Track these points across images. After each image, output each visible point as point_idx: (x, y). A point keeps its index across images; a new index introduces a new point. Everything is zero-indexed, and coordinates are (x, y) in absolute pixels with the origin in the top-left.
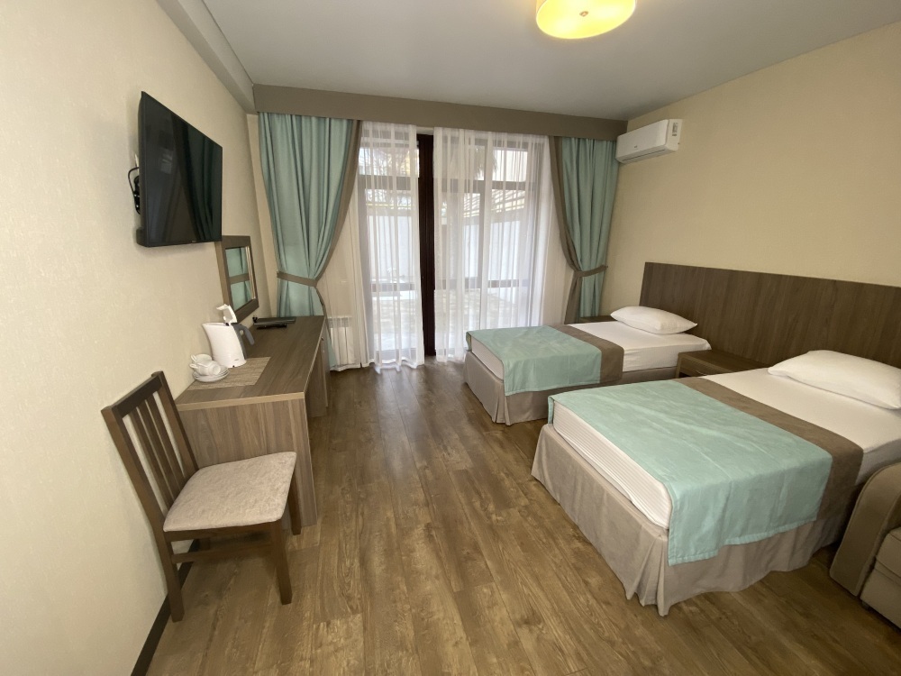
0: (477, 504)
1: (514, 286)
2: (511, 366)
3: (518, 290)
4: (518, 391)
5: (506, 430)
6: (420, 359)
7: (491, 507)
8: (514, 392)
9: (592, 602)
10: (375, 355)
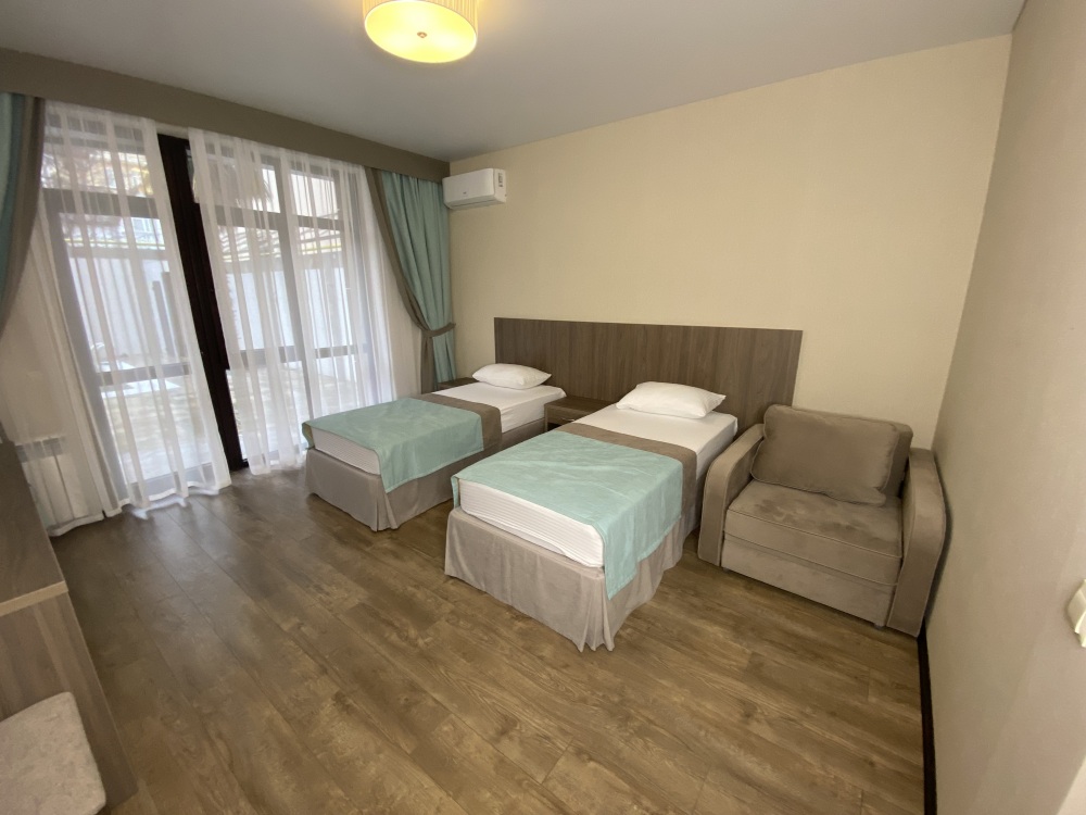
0: (394, 637)
1: (352, 354)
2: (388, 453)
3: (357, 359)
4: (401, 483)
5: (394, 535)
6: (222, 477)
7: (413, 633)
8: (397, 485)
9: (554, 673)
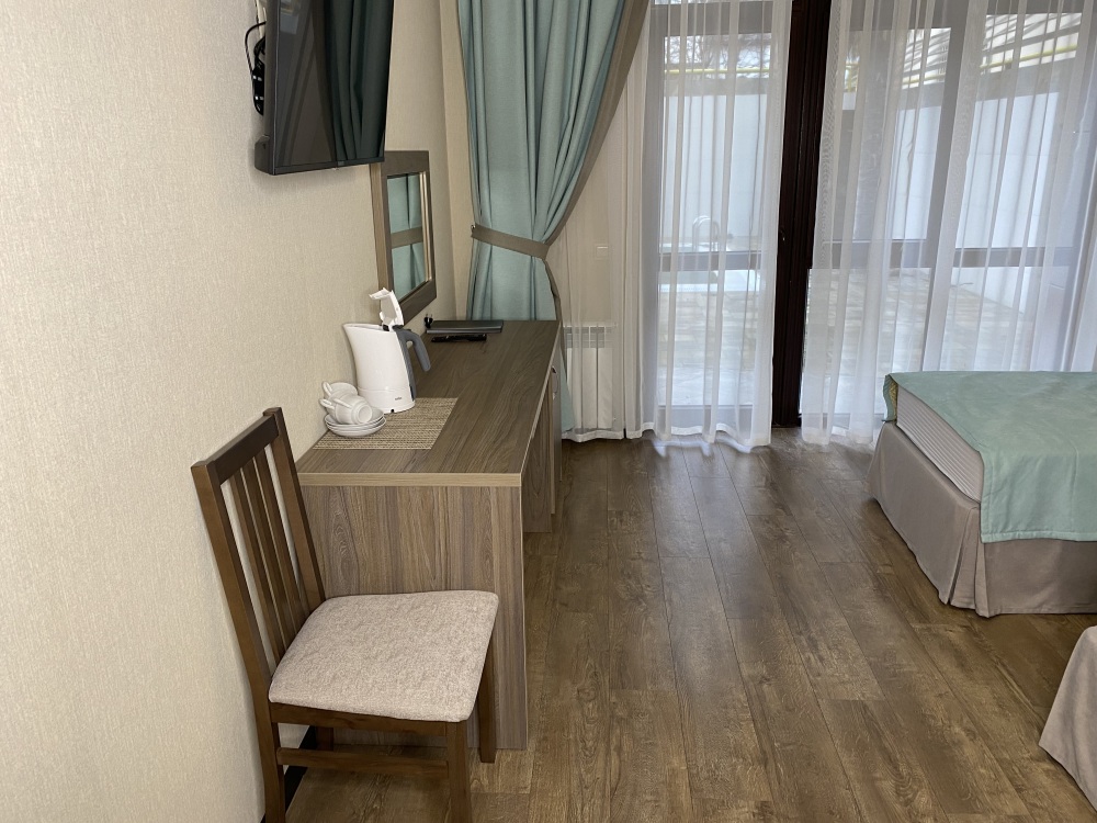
0: (887, 786)
1: (1028, 264)
2: (1006, 468)
3: (1036, 278)
4: (1021, 535)
5: (977, 626)
6: (759, 431)
8: (1009, 536)
10: (656, 414)
